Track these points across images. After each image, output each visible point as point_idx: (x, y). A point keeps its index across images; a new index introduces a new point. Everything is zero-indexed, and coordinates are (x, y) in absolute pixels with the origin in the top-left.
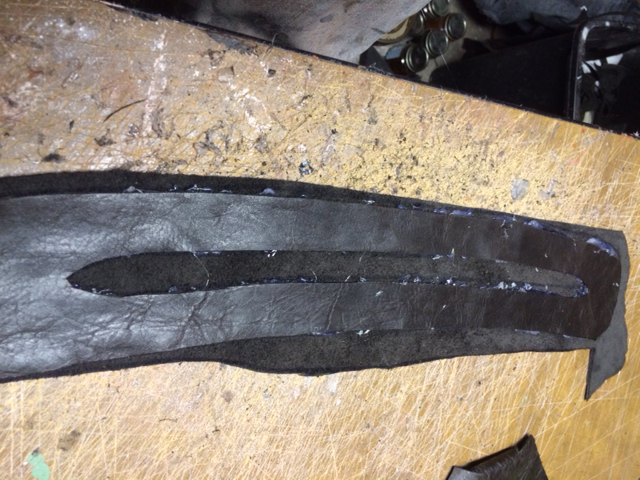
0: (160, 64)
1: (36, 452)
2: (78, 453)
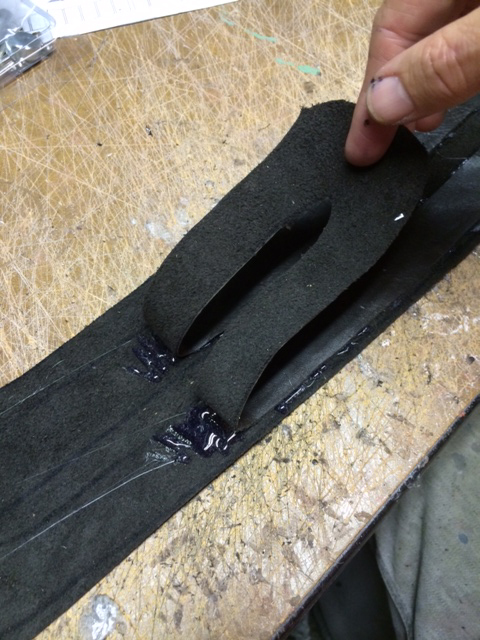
1: (320, 74)
2: (297, 85)
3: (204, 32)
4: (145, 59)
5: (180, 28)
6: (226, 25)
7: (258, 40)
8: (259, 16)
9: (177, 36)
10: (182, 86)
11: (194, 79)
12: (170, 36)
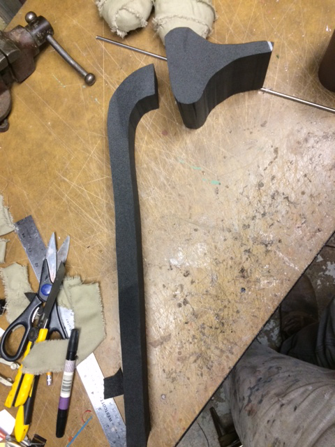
0: (292, 265)
2: (212, 191)
3: (173, 169)
5: (164, 168)
6: (181, 163)
7: (194, 170)
8: (193, 156)
9: (164, 173)
10: (170, 198)
11: (173, 193)
12: (161, 173)
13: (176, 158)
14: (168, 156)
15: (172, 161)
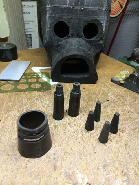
3: (36, 106)
4: (15, 109)
6: (43, 105)
12: (26, 105)
13: (41, 102)
14: (37, 100)
15: (38, 102)
